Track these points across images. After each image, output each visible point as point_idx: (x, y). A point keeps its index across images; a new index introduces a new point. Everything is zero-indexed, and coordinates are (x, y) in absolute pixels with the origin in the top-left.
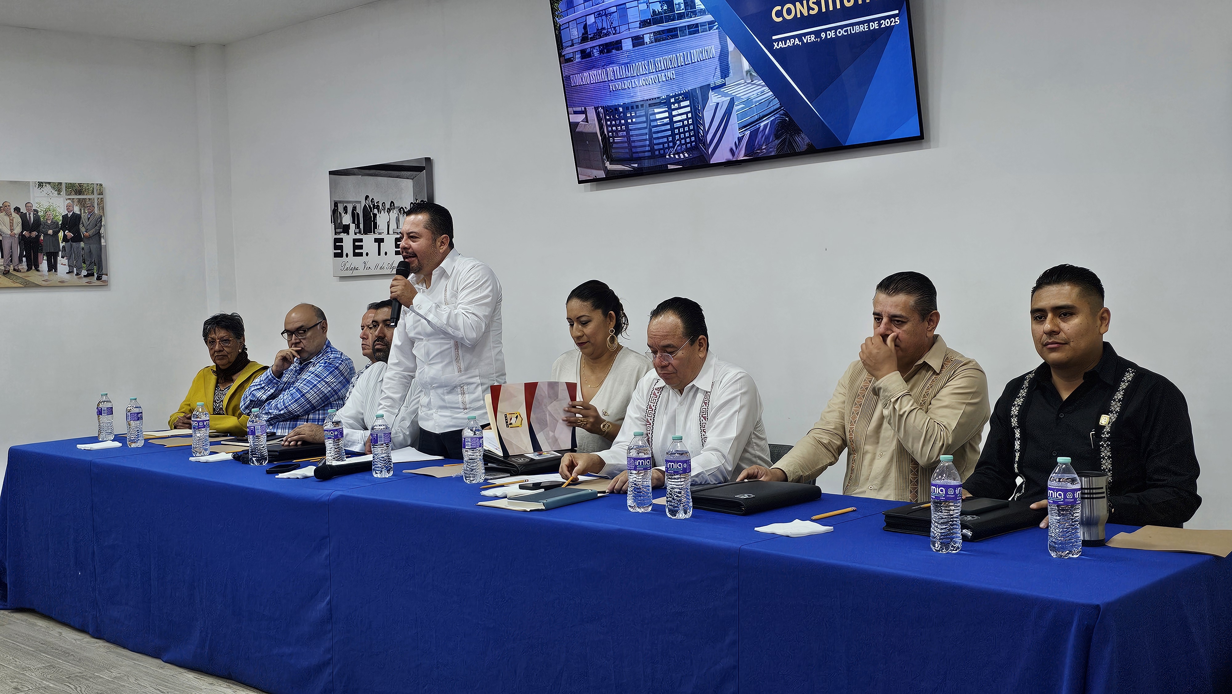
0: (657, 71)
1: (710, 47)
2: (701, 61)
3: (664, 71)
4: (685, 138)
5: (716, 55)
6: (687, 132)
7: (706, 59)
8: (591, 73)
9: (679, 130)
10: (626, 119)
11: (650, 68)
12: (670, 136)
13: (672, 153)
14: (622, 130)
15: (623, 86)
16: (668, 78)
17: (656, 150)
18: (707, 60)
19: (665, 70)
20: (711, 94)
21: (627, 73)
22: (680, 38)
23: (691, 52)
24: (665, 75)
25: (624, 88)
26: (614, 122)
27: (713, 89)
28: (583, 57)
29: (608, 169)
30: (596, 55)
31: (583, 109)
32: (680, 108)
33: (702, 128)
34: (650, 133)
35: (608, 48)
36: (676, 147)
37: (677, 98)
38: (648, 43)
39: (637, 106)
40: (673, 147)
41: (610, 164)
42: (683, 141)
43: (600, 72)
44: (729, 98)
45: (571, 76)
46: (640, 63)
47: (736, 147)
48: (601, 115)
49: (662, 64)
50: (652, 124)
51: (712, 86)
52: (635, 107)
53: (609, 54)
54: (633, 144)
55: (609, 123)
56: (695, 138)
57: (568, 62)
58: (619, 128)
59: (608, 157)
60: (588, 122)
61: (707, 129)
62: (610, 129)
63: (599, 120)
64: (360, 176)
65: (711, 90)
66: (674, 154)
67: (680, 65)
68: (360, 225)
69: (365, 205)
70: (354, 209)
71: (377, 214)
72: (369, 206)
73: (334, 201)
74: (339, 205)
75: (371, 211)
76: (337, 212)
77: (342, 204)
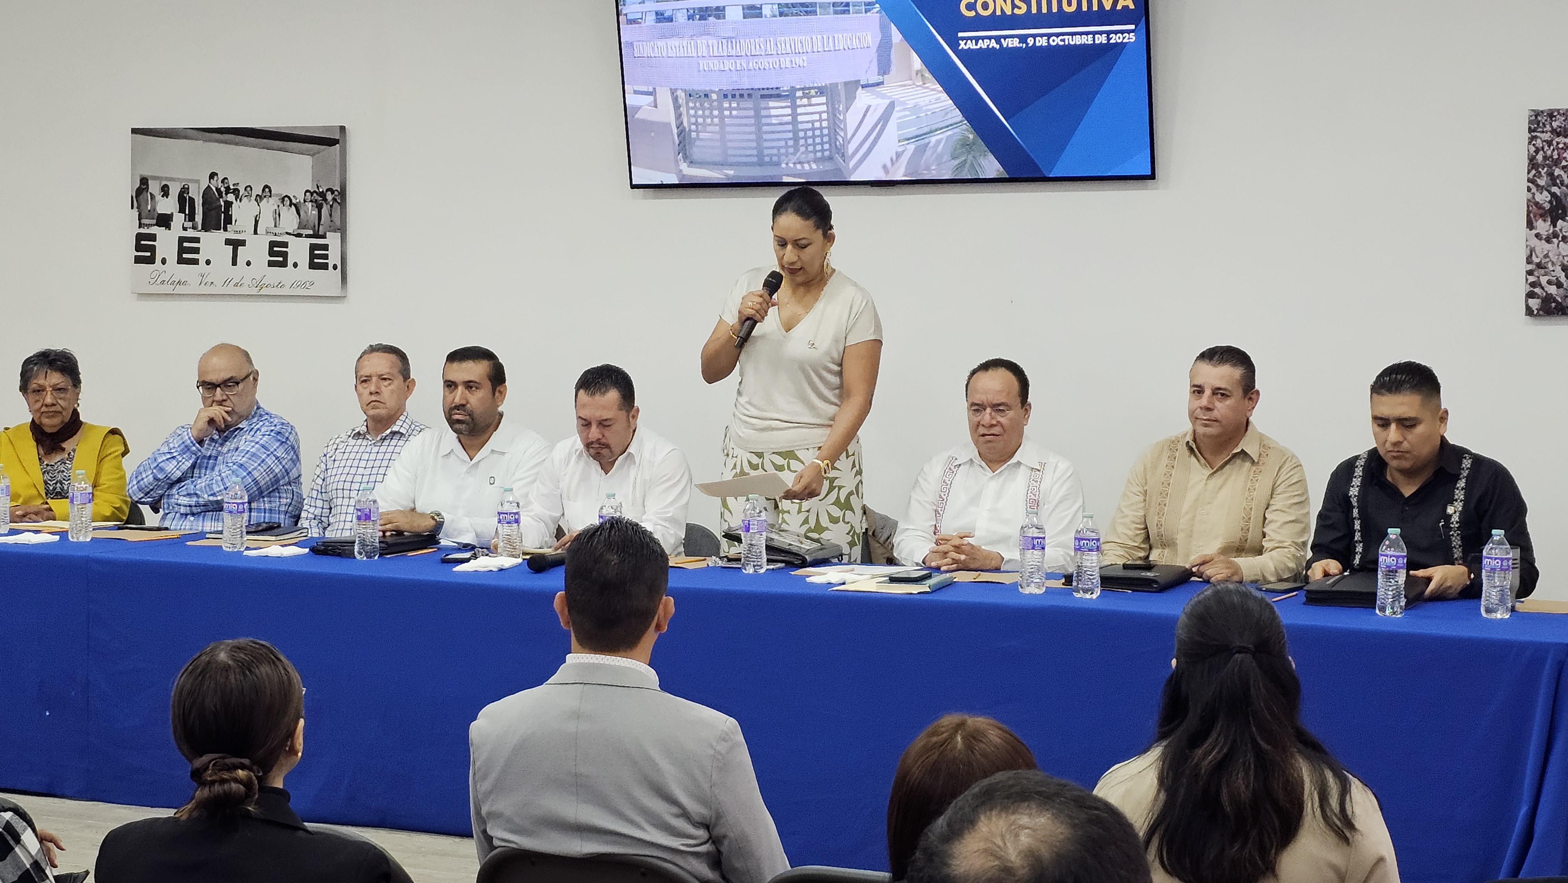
0: (779, 55)
1: (865, 33)
2: (849, 49)
3: (790, 55)
4: (814, 144)
5: (872, 46)
6: (818, 136)
7: (858, 48)
8: (670, 43)
9: (806, 134)
11: (769, 49)
12: (790, 139)
13: (791, 162)
14: (712, 124)
15: (722, 66)
16: (796, 64)
17: (767, 155)
18: (860, 50)
19: (793, 54)
20: (861, 92)
21: (729, 50)
22: (819, 17)
23: (834, 37)
24: (792, 61)
25: (723, 69)
27: (865, 86)
28: (658, 20)
29: (684, 173)
30: (680, 21)
31: (651, 90)
32: (810, 105)
33: (842, 134)
34: (759, 132)
35: (702, 13)
36: (798, 154)
37: (807, 91)
38: (768, 16)
39: (742, 96)
40: (794, 154)
41: (688, 167)
42: (811, 148)
43: (685, 43)
44: (888, 101)
45: (635, 44)
46: (752, 41)
47: (893, 164)
48: (680, 101)
49: (788, 46)
50: (764, 121)
51: (862, 83)
52: (737, 96)
53: (703, 22)
54: (729, 144)
55: (692, 112)
56: (830, 145)
57: (631, 24)
58: (709, 121)
59: (685, 157)
60: (656, 107)
61: (849, 136)
62: (693, 120)
63: (677, 107)
64: (201, 142)
65: (860, 88)
66: (794, 164)
67: (815, 50)
68: (196, 216)
69: (209, 186)
70: (184, 190)
71: (232, 203)
72: (217, 189)
73: (141, 176)
74: (150, 182)
75: (221, 197)
76: (144, 192)
77: (158, 182)
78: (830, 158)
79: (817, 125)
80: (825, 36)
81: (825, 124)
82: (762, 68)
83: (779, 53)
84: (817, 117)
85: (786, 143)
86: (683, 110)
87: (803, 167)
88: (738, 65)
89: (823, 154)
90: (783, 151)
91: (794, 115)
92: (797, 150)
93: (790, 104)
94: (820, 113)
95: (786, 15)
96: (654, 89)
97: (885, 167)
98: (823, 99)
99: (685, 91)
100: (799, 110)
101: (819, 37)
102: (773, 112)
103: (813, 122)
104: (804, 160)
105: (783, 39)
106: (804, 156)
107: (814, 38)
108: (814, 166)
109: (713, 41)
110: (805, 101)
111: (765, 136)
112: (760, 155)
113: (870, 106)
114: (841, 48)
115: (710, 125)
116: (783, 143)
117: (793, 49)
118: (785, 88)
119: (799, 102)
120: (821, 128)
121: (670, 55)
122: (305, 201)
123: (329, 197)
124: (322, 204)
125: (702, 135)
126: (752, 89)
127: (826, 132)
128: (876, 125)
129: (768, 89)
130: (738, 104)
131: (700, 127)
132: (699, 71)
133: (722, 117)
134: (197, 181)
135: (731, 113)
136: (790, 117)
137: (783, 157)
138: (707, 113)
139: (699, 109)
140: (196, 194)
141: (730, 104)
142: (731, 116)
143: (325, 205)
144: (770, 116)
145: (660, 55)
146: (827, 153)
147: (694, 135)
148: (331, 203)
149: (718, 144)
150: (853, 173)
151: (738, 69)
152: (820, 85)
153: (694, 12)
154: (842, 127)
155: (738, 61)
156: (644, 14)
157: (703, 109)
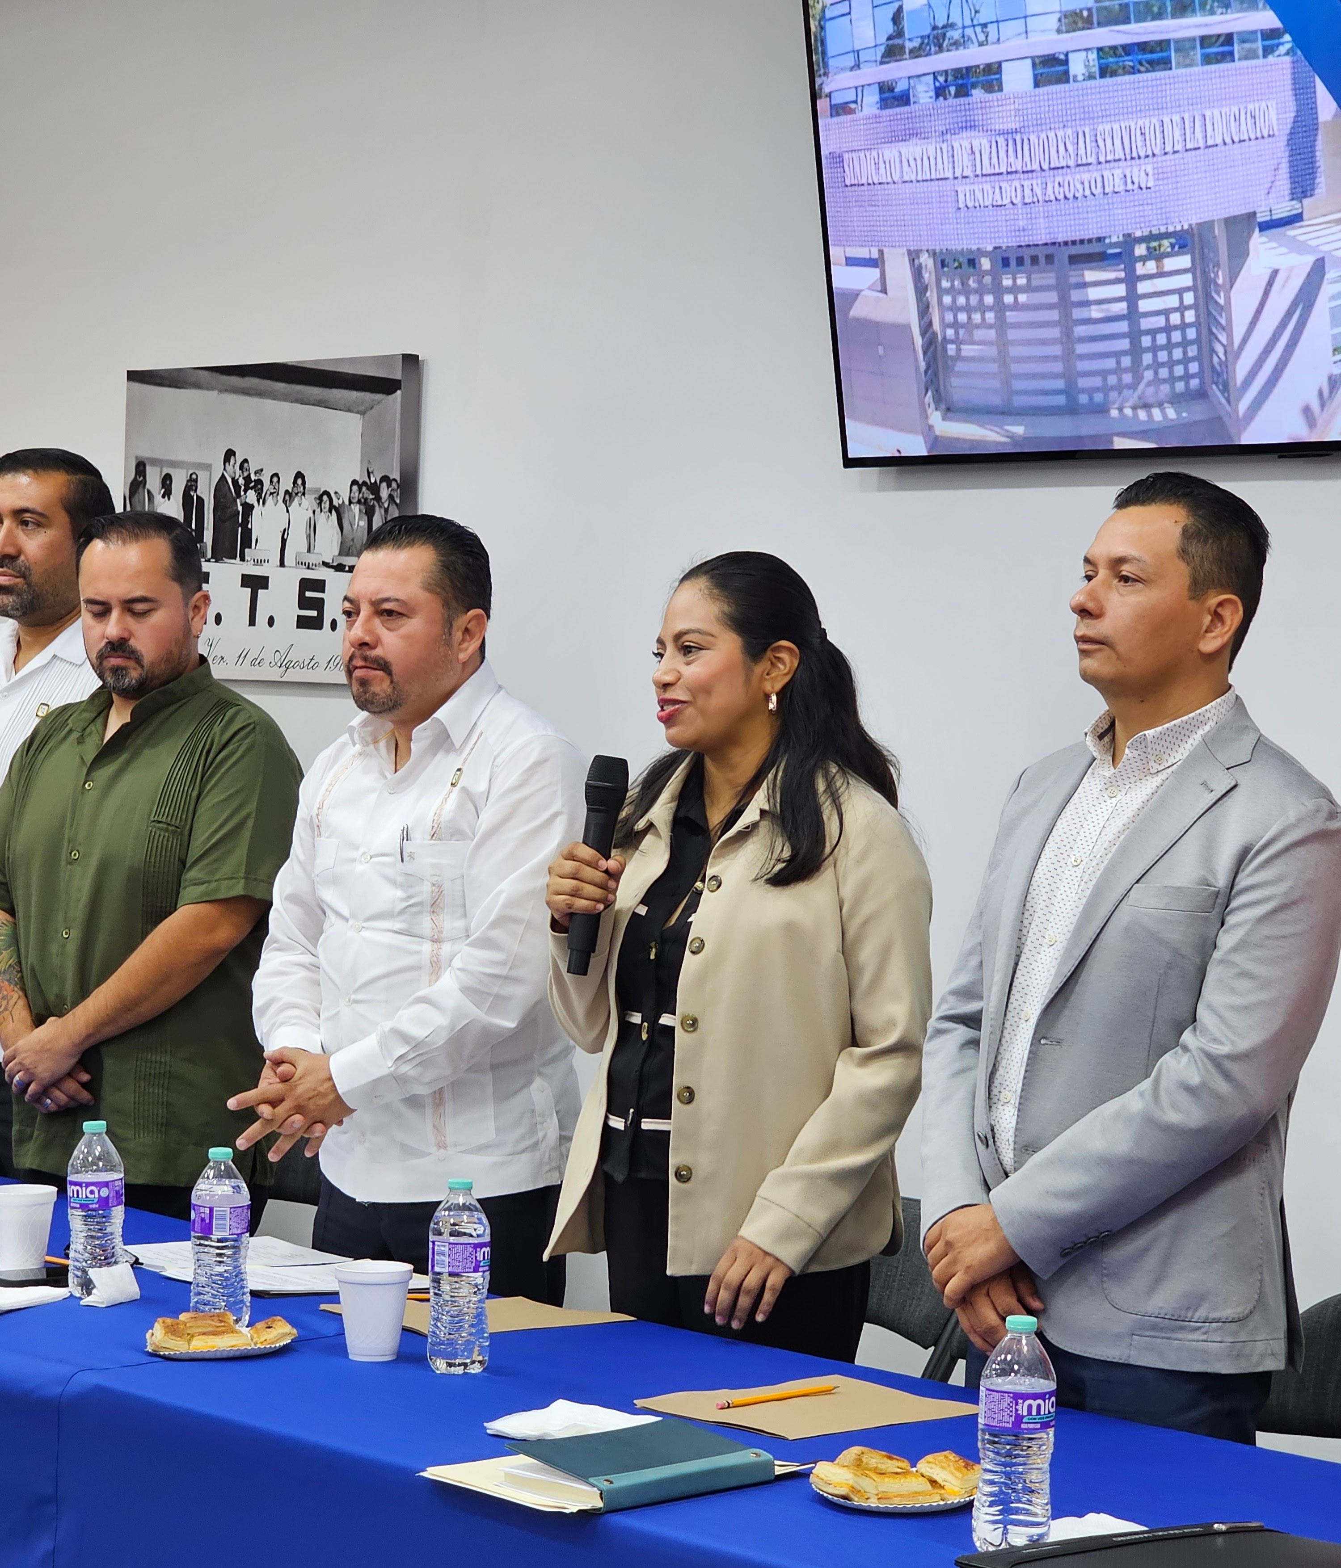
0: (1100, 163)
1: (1264, 104)
2: (1233, 142)
3: (1121, 163)
4: (1171, 364)
5: (1279, 130)
6: (1177, 345)
7: (1250, 139)
8: (904, 151)
9: (1154, 340)
10: (998, 290)
11: (1082, 151)
12: (1124, 353)
13: (1127, 405)
14: (984, 325)
15: (998, 196)
16: (1133, 183)
17: (1083, 391)
18: (1253, 143)
19: (1126, 160)
20: (1258, 241)
21: (1010, 160)
22: (1175, 71)
23: (1204, 116)
24: (1125, 176)
25: (999, 203)
26: (961, 300)
27: (1265, 227)
28: (885, 103)
29: (938, 433)
30: (922, 101)
31: (875, 255)
32: (1161, 274)
33: (1223, 338)
34: (1068, 339)
35: (960, 82)
36: (1141, 387)
37: (1154, 244)
38: (1080, 78)
39: (1035, 260)
40: (1133, 386)
41: (943, 419)
42: (1164, 373)
43: (931, 149)
44: (1310, 259)
45: (846, 156)
46: (1051, 135)
47: (1323, 405)
48: (926, 276)
49: (1118, 142)
50: (1078, 313)
51: (1260, 218)
52: (1027, 261)
53: (962, 100)
54: (1015, 368)
55: (947, 300)
56: (1201, 366)
57: (838, 114)
58: (977, 317)
59: (938, 399)
60: (886, 293)
61: (1237, 342)
62: (949, 317)
63: (921, 289)
64: (216, 392)
65: (1257, 230)
66: (1134, 408)
67: (1169, 148)
68: (205, 532)
69: (223, 474)
70: (192, 484)
71: (252, 507)
72: (233, 479)
73: (137, 458)
74: (148, 468)
75: (239, 496)
76: (141, 490)
77: (158, 469)
78: (1202, 394)
79: (1175, 318)
80: (1186, 116)
81: (1190, 316)
82: (1070, 196)
83: (1102, 159)
84: (1172, 301)
85: (1118, 363)
86: (932, 295)
87: (1150, 415)
88: (1027, 192)
89: (1187, 384)
90: (1112, 380)
91: (1132, 298)
92: (1138, 379)
93: (1122, 275)
94: (1180, 292)
95: (1114, 74)
96: (881, 252)
97: (1307, 411)
98: (1184, 261)
99: (933, 254)
100: (1143, 287)
101: (1176, 118)
102: (1093, 293)
103: (1166, 313)
104: (1151, 400)
105: (1107, 127)
106: (1151, 390)
107: (1166, 120)
108: (1171, 413)
109: (980, 141)
110: (1151, 266)
111: (1081, 349)
112: (1070, 391)
113: (1276, 272)
114: (1219, 140)
115: (978, 327)
116: (1111, 363)
117: (1128, 151)
118: (1114, 239)
119: (1140, 269)
120: (1183, 327)
121: (906, 178)
122: (350, 502)
123: (384, 493)
124: (373, 506)
125: (968, 350)
126: (1054, 244)
127: (1191, 334)
128: (1289, 314)
129: (1082, 242)
130: (1029, 280)
131: (961, 332)
132: (959, 209)
133: (1000, 308)
134: (208, 467)
135: (1016, 298)
136: (1124, 305)
137: (1113, 395)
138: (974, 299)
139: (960, 293)
140: (206, 491)
141: (1014, 280)
142: (1016, 307)
143: (377, 508)
144: (1086, 303)
145: (889, 180)
146: (1194, 383)
147: (951, 349)
148: (386, 505)
149: (994, 368)
150: (1245, 428)
151: (1027, 201)
152: (1179, 228)
153: (946, 81)
154: (1223, 321)
155: (1027, 184)
156: (860, 89)
157: (967, 293)
